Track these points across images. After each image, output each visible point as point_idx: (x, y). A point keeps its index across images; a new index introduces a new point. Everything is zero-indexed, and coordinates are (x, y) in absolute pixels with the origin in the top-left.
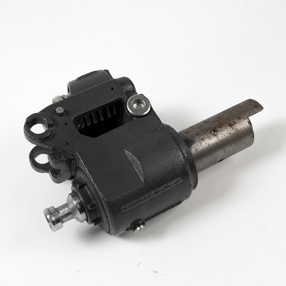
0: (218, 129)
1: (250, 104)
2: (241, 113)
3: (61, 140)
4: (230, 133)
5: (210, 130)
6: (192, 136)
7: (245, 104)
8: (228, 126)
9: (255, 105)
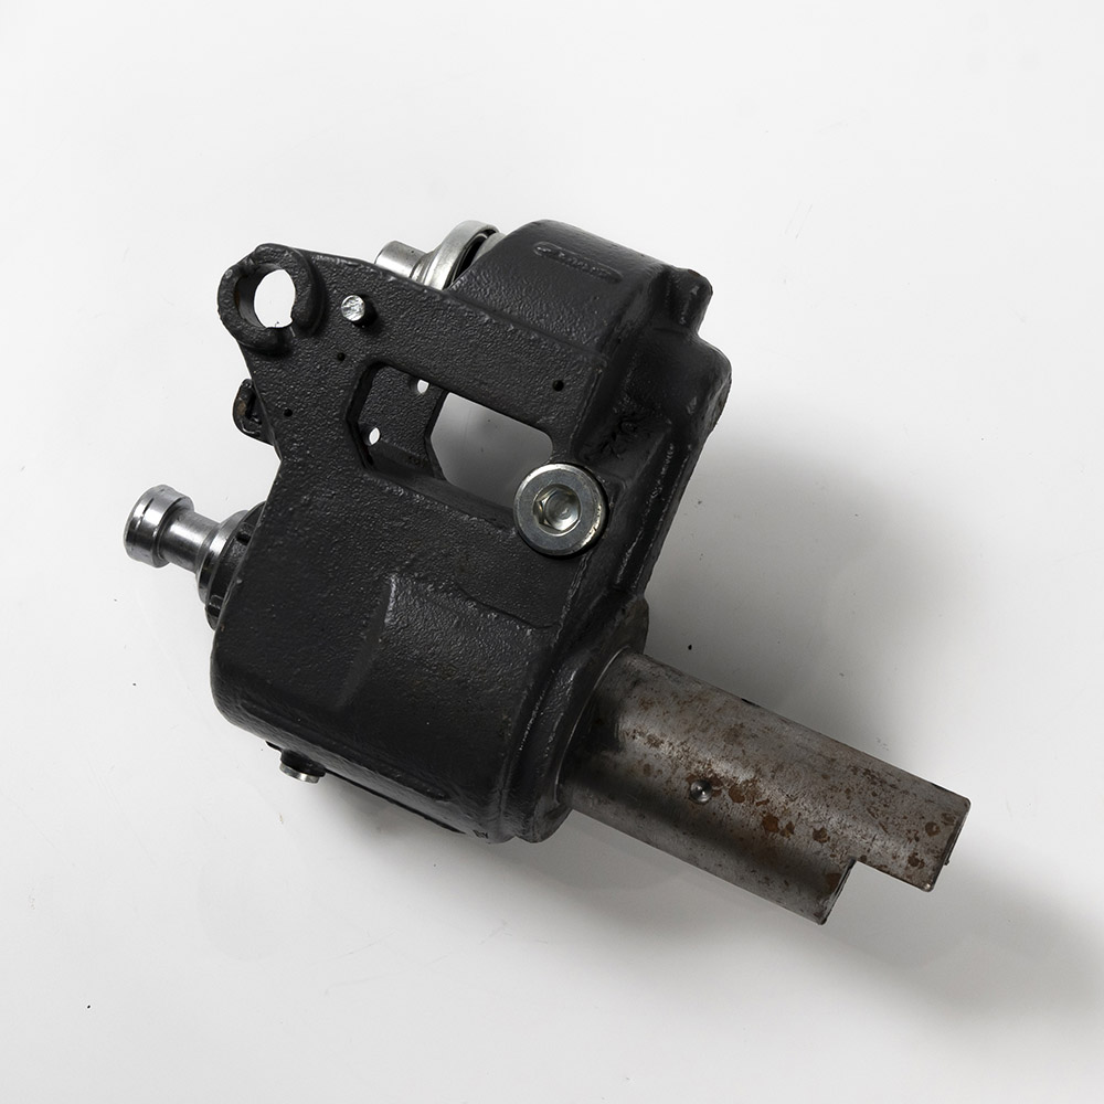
0: (724, 792)
1: (912, 835)
2: (845, 828)
3: (285, 389)
4: (742, 839)
5: (701, 768)
6: (631, 733)
7: (905, 818)
8: (761, 819)
9: (918, 857)
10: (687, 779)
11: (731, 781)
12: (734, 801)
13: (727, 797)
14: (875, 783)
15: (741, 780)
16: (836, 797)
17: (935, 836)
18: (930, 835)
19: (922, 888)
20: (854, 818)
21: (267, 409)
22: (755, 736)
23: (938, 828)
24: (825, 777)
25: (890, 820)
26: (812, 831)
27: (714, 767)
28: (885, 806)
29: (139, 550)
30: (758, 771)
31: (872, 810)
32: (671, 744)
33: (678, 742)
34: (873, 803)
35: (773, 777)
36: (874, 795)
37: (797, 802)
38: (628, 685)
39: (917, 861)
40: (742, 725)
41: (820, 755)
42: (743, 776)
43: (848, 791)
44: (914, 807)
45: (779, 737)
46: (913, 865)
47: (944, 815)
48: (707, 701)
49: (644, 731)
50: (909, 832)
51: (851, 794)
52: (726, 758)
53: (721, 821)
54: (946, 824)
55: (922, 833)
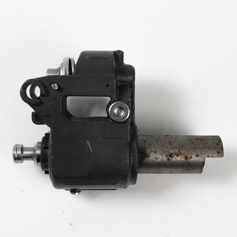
0: (174, 156)
1: (215, 148)
2: (202, 152)
3: (45, 111)
4: (182, 164)
5: (168, 153)
6: (150, 152)
7: (212, 145)
8: (184, 158)
9: (218, 151)
10: (166, 157)
11: (175, 153)
12: (177, 157)
13: (175, 156)
14: (202, 141)
15: (177, 152)
16: (197, 147)
17: (219, 146)
18: (218, 146)
19: (222, 157)
20: (203, 149)
21: (43, 117)
22: (174, 142)
23: (219, 144)
24: (192, 144)
25: (209, 146)
26: (195, 156)
27: (170, 152)
28: (207, 144)
29: (18, 161)
30: (179, 148)
31: (205, 146)
32: (159, 151)
33: (160, 150)
34: (204, 145)
35: (183, 148)
36: (203, 143)
37: (190, 151)
38: (144, 142)
39: (219, 152)
40: (170, 141)
41: (188, 140)
42: (177, 151)
43: (198, 144)
44: (212, 142)
45: (178, 140)
46: (218, 153)
47: (218, 141)
48: (160, 139)
49: (152, 150)
50: (214, 147)
51: (199, 145)
52: (172, 149)
53: (176, 162)
54: (220, 142)
55: (217, 146)
